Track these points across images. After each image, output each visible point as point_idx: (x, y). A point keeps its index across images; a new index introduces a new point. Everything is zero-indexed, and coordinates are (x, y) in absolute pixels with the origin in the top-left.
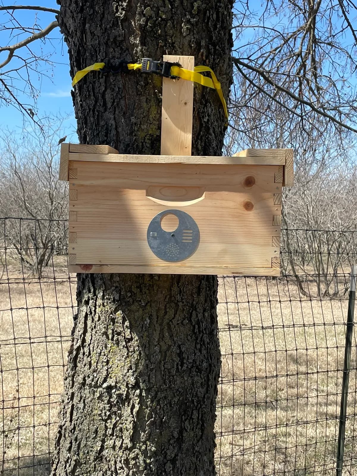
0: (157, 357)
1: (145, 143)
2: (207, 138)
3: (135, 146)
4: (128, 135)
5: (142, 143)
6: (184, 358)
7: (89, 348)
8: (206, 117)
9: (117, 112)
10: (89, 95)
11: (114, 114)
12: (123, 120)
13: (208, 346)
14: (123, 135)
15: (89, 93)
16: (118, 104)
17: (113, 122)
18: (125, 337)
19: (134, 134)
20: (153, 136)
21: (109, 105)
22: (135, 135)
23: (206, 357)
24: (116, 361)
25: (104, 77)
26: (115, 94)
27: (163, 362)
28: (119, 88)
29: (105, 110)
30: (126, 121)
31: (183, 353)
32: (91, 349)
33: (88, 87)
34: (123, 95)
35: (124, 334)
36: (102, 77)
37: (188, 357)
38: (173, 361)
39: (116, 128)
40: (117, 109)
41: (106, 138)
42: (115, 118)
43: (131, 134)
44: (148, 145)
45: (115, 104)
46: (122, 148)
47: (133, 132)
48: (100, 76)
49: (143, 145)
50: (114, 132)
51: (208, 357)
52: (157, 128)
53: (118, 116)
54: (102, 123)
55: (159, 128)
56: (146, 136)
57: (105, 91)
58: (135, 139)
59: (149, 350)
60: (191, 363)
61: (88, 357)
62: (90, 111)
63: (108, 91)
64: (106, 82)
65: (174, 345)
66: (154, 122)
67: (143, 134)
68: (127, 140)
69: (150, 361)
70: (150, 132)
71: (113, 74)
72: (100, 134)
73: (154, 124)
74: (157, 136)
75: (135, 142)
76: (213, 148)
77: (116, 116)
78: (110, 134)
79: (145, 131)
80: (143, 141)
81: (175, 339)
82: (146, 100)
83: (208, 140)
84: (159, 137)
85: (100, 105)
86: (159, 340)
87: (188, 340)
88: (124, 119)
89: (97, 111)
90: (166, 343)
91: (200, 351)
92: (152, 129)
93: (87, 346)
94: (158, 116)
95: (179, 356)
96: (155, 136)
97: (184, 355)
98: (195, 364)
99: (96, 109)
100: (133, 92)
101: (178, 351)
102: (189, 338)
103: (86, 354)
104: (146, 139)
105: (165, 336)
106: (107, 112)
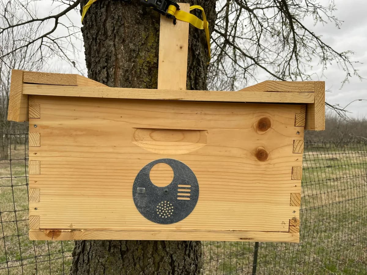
0: (150, 269)
1: (143, 69)
2: (198, 69)
3: (133, 72)
4: (127, 61)
5: (140, 69)
6: (175, 266)
7: (88, 257)
8: (198, 50)
9: (117, 40)
10: (92, 25)
11: (114, 41)
12: (122, 48)
13: (195, 249)
14: (122, 61)
15: (92, 24)
16: (117, 32)
17: (113, 49)
18: (121, 249)
19: (132, 60)
20: (150, 63)
21: (109, 33)
22: (134, 62)
23: (193, 258)
24: (112, 271)
25: (105, 6)
26: (115, 22)
27: (156, 273)
28: (119, 16)
29: (106, 38)
30: (125, 48)
31: (174, 262)
32: (90, 257)
33: (91, 17)
34: (122, 22)
35: (121, 246)
36: (103, 7)
37: (179, 264)
38: (166, 270)
39: (116, 55)
40: (117, 37)
41: (106, 64)
42: (114, 45)
43: (130, 60)
44: (146, 72)
45: (115, 31)
46: (121, 74)
47: (132, 58)
48: (102, 6)
49: (140, 71)
50: (113, 58)
51: (195, 259)
52: (154, 55)
53: (118, 43)
54: (103, 50)
55: (157, 56)
56: (144, 63)
57: (106, 20)
58: (134, 65)
59: (143, 262)
60: (181, 269)
61: (87, 265)
62: (93, 40)
63: (109, 19)
64: (107, 11)
65: (166, 255)
66: (152, 50)
67: (141, 61)
68: (125, 66)
69: (144, 273)
70: (148, 59)
71: (114, 4)
72: (101, 60)
73: (152, 52)
74: (155, 63)
75: (134, 68)
76: (202, 78)
77: (116, 43)
78: (110, 60)
79: (143, 58)
80: (141, 67)
81: (168, 250)
82: (145, 29)
83: (199, 71)
84: (157, 64)
85: (102, 33)
86: (152, 252)
87: (178, 248)
88: (124, 46)
89: (99, 39)
90: (159, 255)
91: (189, 256)
92: (149, 56)
93: (86, 254)
94: (155, 44)
95: (171, 265)
96: (152, 63)
97: (175, 264)
98: (185, 268)
99: (98, 38)
100: (132, 21)
101: (170, 261)
102: (180, 246)
103: (85, 261)
104: (144, 66)
105: (159, 249)
106: (108, 40)
